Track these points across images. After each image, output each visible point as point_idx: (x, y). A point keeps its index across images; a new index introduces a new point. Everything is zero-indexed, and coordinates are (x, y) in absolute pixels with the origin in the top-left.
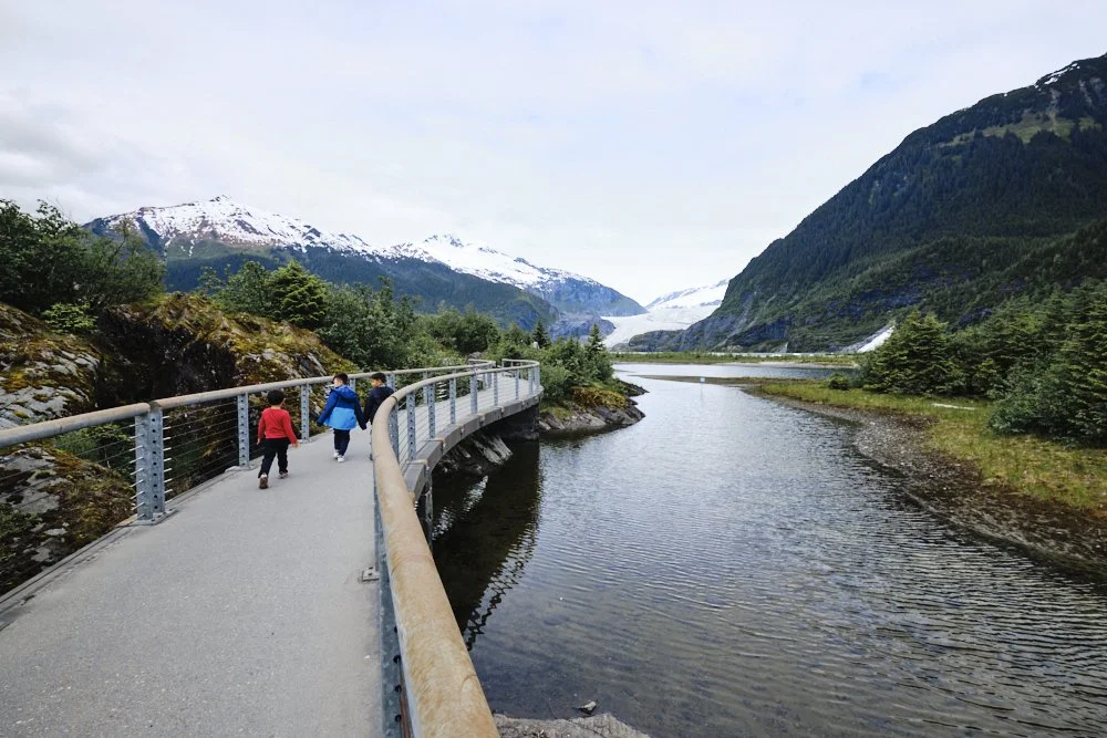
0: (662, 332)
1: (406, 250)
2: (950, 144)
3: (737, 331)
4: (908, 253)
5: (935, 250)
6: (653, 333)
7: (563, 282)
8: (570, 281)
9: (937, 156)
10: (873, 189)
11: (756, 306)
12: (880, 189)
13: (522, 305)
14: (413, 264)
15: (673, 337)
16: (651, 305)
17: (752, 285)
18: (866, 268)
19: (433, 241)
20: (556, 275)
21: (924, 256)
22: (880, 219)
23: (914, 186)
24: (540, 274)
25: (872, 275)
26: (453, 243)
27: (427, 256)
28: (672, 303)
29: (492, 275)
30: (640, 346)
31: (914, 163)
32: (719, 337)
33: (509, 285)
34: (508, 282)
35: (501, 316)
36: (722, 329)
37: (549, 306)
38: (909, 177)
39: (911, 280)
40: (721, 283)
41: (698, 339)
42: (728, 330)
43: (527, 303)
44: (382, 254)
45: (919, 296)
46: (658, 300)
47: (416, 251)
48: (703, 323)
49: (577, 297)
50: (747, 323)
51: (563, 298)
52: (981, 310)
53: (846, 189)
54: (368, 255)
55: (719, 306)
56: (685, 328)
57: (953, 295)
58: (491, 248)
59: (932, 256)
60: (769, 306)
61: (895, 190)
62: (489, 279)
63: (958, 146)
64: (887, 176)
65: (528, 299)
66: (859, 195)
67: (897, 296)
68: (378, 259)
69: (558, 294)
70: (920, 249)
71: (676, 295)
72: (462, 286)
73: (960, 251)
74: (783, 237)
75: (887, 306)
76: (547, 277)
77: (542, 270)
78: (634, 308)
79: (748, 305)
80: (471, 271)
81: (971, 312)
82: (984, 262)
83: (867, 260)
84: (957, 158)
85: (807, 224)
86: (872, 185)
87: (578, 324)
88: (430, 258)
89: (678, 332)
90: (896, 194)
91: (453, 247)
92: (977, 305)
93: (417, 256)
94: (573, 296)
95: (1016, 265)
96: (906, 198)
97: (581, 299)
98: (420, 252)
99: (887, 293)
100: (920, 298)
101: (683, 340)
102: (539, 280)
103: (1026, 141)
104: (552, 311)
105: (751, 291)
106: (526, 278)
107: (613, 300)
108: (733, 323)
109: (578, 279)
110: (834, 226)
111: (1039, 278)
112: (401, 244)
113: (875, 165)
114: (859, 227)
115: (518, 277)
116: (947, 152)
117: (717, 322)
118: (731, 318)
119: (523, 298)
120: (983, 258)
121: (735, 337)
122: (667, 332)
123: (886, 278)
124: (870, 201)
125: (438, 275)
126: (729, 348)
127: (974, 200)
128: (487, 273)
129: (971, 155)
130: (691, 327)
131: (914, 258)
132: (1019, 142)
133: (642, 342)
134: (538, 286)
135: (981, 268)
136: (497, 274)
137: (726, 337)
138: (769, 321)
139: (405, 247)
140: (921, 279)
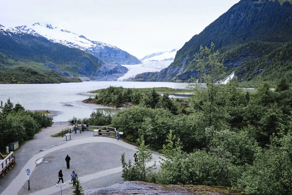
0: (149, 73)
1: (23, 29)
2: (257, 2)
3: (180, 74)
4: (241, 45)
5: (248, 46)
6: (145, 73)
7: (103, 48)
8: (106, 47)
9: (253, 7)
10: (231, 18)
11: (187, 63)
12: (233, 18)
13: (85, 59)
14: (29, 37)
15: (153, 75)
16: (143, 59)
17: (186, 54)
18: (227, 50)
19: (38, 25)
20: (100, 44)
21: (245, 48)
22: (233, 30)
23: (245, 18)
24: (92, 44)
25: (228, 54)
26: (48, 26)
27: (35, 33)
28: (152, 59)
29: (68, 43)
30: (140, 79)
31: (245, 9)
32: (173, 75)
33: (77, 49)
34: (76, 47)
35: (75, 64)
36: (174, 72)
37: (98, 60)
38: (243, 14)
39: (241, 56)
40: (174, 50)
41: (164, 76)
42: (176, 73)
43: (87, 58)
44: (11, 31)
45: (243, 62)
46: (146, 57)
47: (28, 30)
48: (166, 69)
49: (110, 55)
50: (184, 70)
51: (103, 55)
52: (260, 69)
53: (221, 17)
54: (4, 32)
55: (173, 61)
56: (159, 71)
57: (253, 63)
58: (67, 30)
59: (247, 48)
60: (192, 64)
61: (238, 19)
62: (67, 45)
63: (260, 3)
64: (236, 13)
65: (88, 57)
66: (226, 20)
67: (236, 62)
68: (10, 34)
69: (101, 53)
70: (244, 45)
71: (154, 55)
72: (55, 49)
73: (256, 47)
74: (198, 34)
75: (232, 66)
76: (95, 45)
77: (93, 42)
78: (136, 61)
79: (184, 63)
80: (57, 41)
81: (257, 70)
82: (263, 51)
83: (227, 47)
84: (259, 8)
85: (207, 29)
86: (230, 16)
87: (112, 68)
88: (37, 34)
89: (156, 73)
90: (239, 21)
91: (48, 29)
92: (259, 67)
93: (29, 33)
94: (108, 54)
95: (270, 54)
96: (242, 23)
97: (112, 57)
98: (31, 30)
99: (233, 61)
100: (243, 64)
101: (158, 77)
102: (92, 46)
103: (281, 4)
104: (99, 62)
105: (185, 56)
106: (85, 45)
107: (126, 57)
108: (178, 70)
109: (110, 47)
110: (216, 32)
111: (276, 60)
112: (21, 26)
113: (232, 8)
114: (225, 33)
115: (81, 44)
116: (256, 5)
117: (172, 69)
118: (177, 67)
119: (85, 56)
120: (263, 50)
121: (179, 76)
122: (152, 73)
123: (232, 55)
124: (230, 22)
125: (43, 43)
126: (177, 80)
127: (264, 26)
128: (66, 42)
129: (264, 8)
130: (161, 71)
131: (242, 48)
132: (279, 5)
133: (141, 77)
134: (91, 50)
135: (262, 54)
136: (71, 43)
137: (175, 76)
138: (192, 70)
139: (23, 28)
140: (244, 56)
